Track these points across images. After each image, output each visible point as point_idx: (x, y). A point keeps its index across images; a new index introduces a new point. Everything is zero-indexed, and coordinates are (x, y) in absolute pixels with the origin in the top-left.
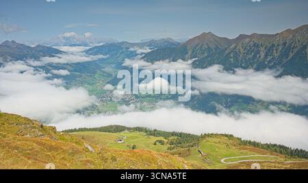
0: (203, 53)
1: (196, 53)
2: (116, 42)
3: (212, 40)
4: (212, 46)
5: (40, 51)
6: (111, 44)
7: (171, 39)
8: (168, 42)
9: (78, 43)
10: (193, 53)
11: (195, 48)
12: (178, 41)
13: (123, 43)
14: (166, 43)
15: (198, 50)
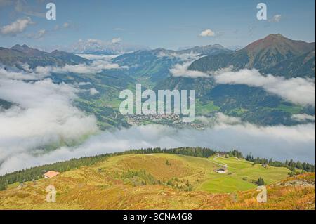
0: (271, 62)
1: (261, 62)
2: (148, 49)
3: (283, 44)
4: (283, 52)
5: (59, 58)
6: (143, 52)
7: (220, 46)
8: (216, 49)
10: (255, 61)
11: (259, 55)
14: (214, 51)
15: (262, 57)
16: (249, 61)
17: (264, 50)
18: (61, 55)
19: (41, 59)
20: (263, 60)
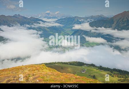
1: (119, 23)
2: (71, 17)
5: (33, 20)
8: (102, 17)
9: (51, 17)
10: (117, 23)
11: (119, 20)
12: (107, 17)
13: (76, 17)
14: (100, 18)
15: (120, 21)
16: (114, 23)
17: (121, 18)
18: (33, 19)
19: (25, 21)
20: (120, 23)
